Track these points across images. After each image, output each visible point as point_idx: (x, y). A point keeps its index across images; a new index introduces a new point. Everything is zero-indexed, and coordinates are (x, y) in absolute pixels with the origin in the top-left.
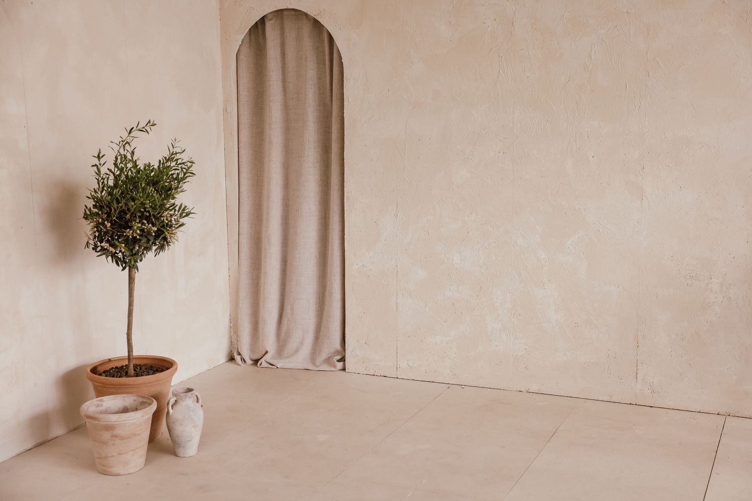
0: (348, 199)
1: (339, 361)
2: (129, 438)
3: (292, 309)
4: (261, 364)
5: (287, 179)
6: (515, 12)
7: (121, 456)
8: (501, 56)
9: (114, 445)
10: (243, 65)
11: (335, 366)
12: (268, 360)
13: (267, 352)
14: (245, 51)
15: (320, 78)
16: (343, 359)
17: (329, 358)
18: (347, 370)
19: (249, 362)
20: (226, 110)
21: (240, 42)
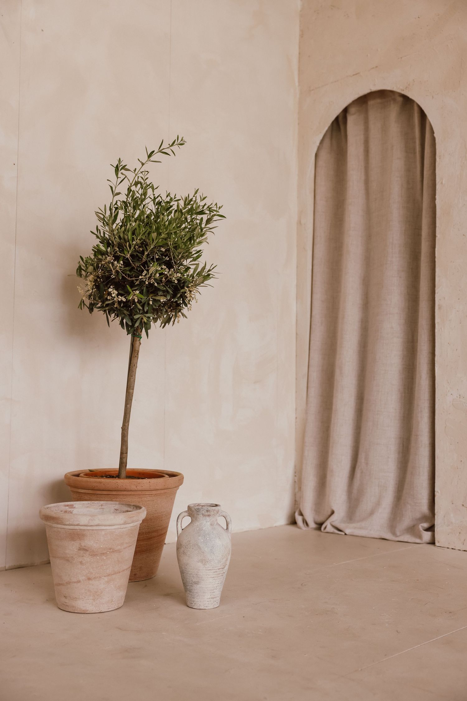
0: (440, 308)
1: (427, 530)
2: (103, 554)
3: (367, 458)
4: (325, 528)
5: (367, 298)
7: (90, 582)
9: (81, 563)
10: (322, 172)
11: (420, 537)
12: (334, 524)
13: (333, 513)
14: (325, 155)
15: (409, 170)
16: (431, 529)
17: (414, 526)
18: (437, 544)
19: (312, 525)
20: (300, 222)
21: (318, 143)
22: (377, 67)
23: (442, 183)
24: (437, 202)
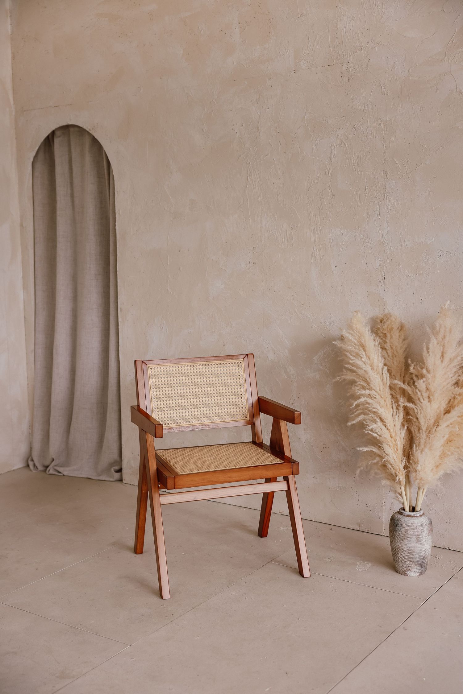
0: (121, 311)
1: (117, 471)
4: (49, 471)
6: (260, 116)
8: (248, 163)
10: (38, 182)
11: (113, 477)
12: (55, 467)
13: (53, 460)
16: (120, 471)
17: (108, 469)
18: (124, 482)
19: (40, 468)
20: (22, 224)
21: (32, 160)
22: (71, 104)
23: (119, 213)
24: (117, 227)
